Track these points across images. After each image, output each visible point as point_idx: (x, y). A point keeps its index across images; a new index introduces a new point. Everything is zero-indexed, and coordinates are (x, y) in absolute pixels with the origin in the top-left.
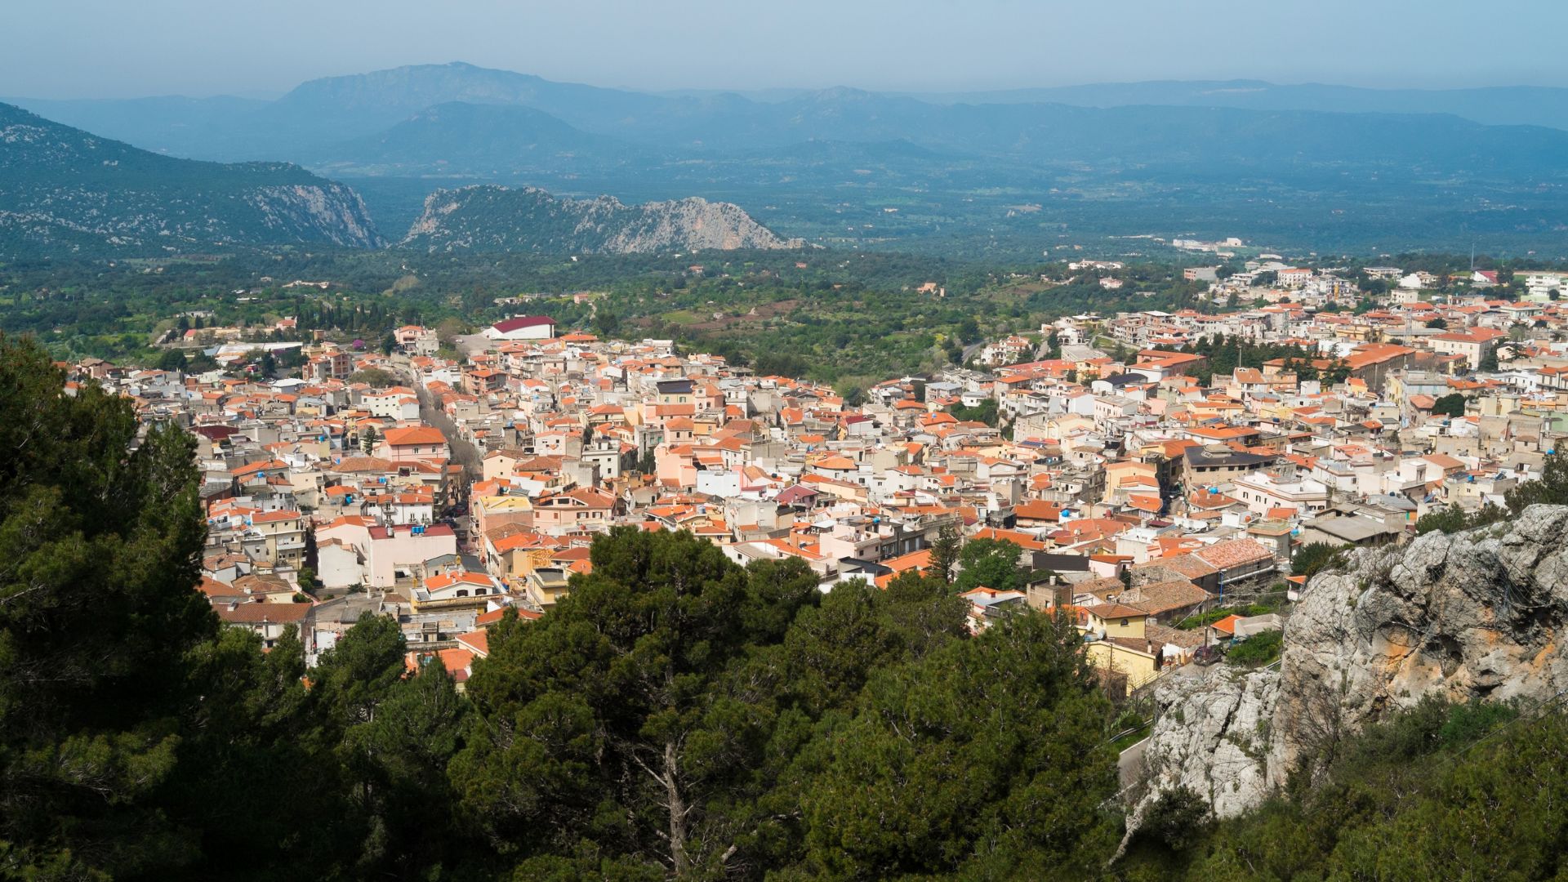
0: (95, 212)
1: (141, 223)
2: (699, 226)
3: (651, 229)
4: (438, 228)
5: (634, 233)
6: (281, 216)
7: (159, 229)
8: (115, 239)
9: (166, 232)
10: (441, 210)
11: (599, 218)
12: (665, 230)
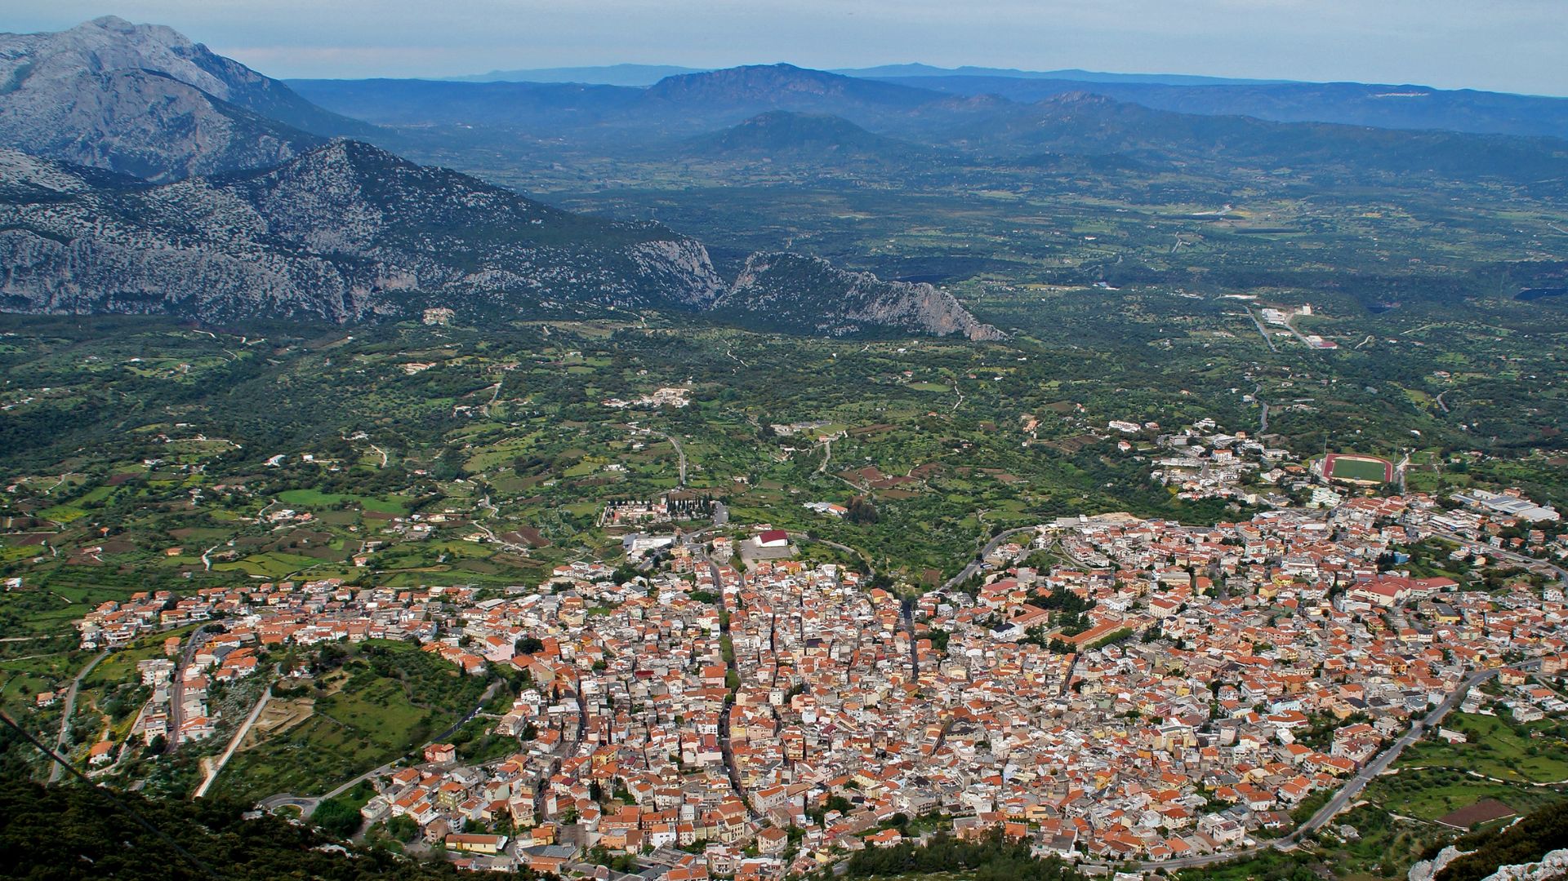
0: (527, 264)
1: (558, 274)
2: (926, 304)
3: (896, 302)
4: (754, 284)
5: (884, 303)
6: (651, 267)
7: (570, 278)
8: (545, 304)
9: (574, 280)
10: (757, 269)
11: (862, 289)
12: (904, 304)
